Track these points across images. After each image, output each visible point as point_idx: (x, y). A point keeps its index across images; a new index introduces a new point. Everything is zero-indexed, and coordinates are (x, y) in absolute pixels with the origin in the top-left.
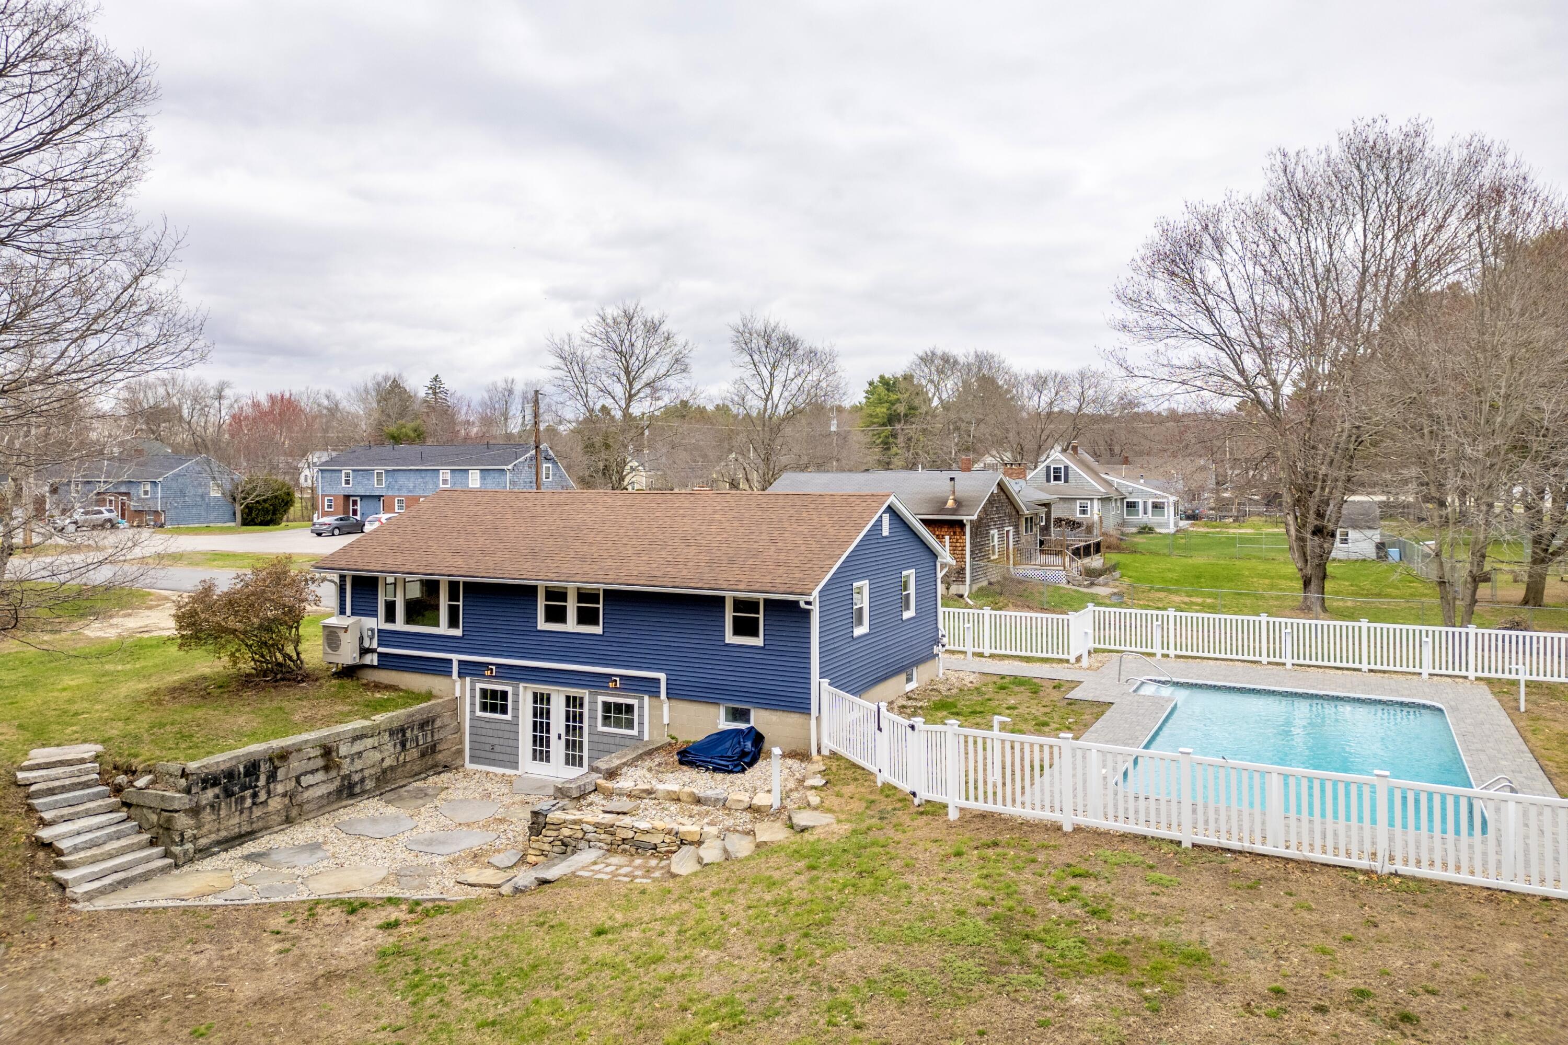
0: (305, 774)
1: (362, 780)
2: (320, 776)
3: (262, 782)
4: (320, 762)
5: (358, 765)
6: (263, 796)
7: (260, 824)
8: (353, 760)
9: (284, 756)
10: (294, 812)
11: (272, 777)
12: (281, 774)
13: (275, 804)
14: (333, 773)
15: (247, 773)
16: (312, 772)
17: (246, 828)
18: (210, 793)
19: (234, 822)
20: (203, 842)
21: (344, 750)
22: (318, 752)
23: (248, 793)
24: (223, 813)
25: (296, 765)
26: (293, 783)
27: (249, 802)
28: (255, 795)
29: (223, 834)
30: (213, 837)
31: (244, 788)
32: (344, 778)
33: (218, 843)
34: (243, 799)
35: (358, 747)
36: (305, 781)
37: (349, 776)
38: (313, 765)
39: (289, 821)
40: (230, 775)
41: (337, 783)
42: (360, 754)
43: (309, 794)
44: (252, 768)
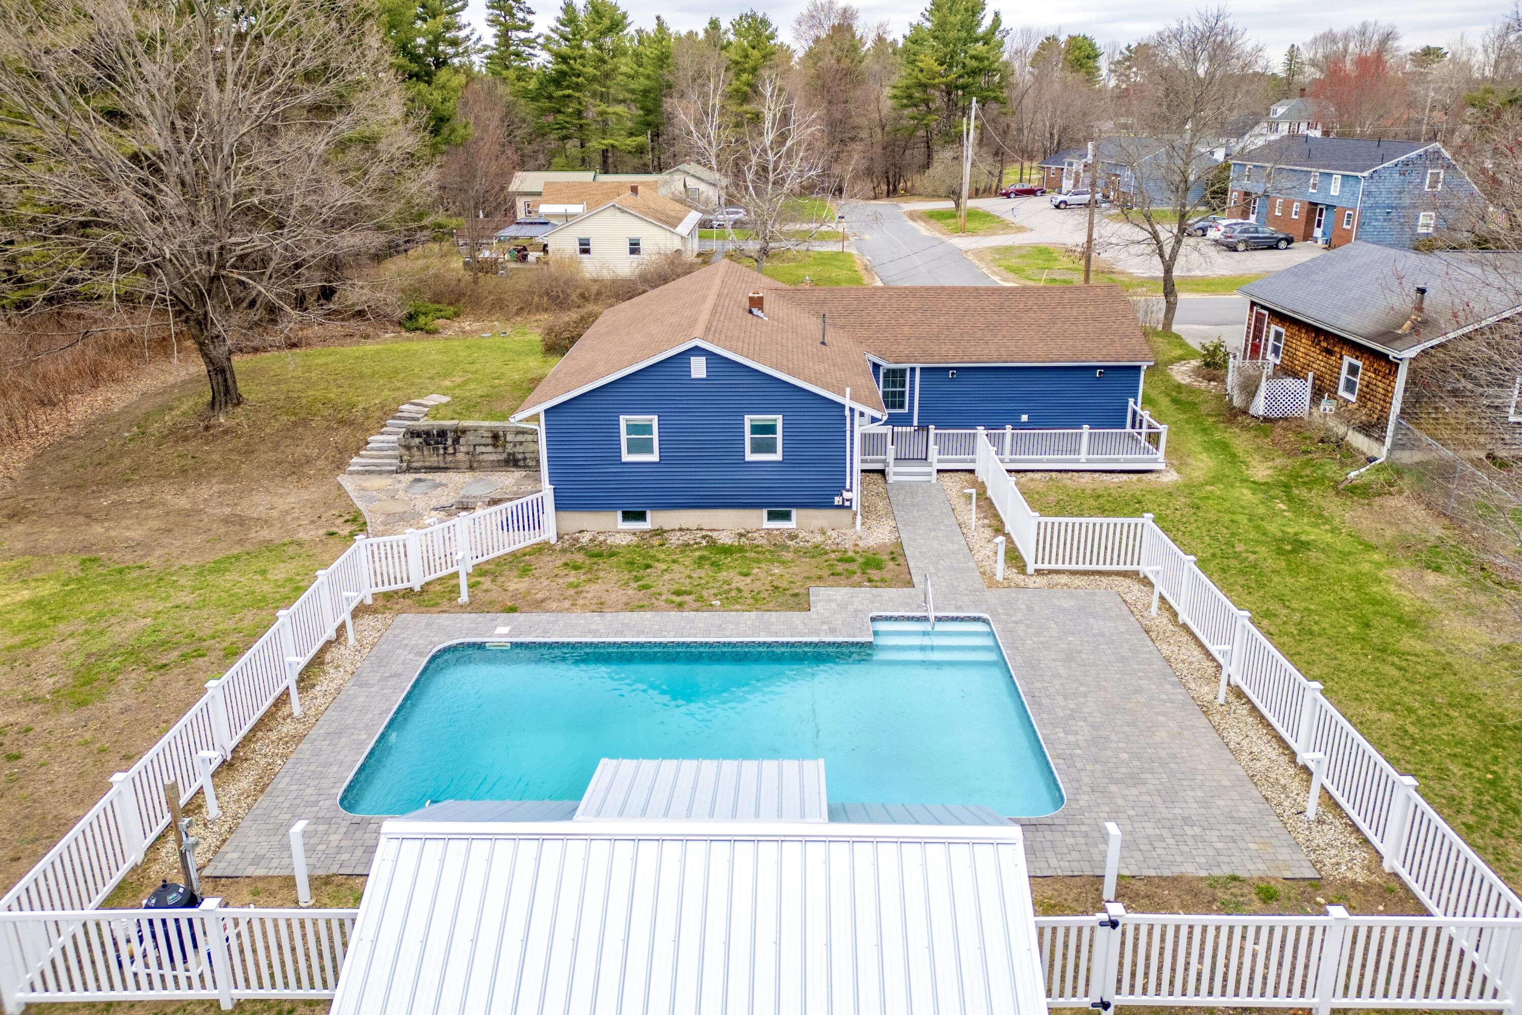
0: (480, 445)
1: (525, 459)
2: (490, 449)
3: (450, 442)
4: (490, 441)
5: (519, 449)
6: (451, 450)
7: (453, 465)
8: (515, 446)
9: (464, 431)
10: (475, 465)
11: (456, 441)
12: (462, 441)
13: (460, 456)
14: (500, 449)
15: (439, 435)
16: (485, 445)
17: (442, 465)
18: (417, 441)
19: (434, 460)
20: (414, 465)
21: (509, 438)
22: (490, 435)
23: (441, 446)
24: (426, 453)
25: (471, 438)
26: (472, 449)
27: (441, 451)
28: (445, 449)
29: (428, 464)
30: (421, 464)
31: (437, 443)
32: (509, 454)
33: (425, 468)
34: (438, 449)
35: (520, 438)
36: (479, 449)
37: (514, 454)
38: (484, 441)
39: (471, 468)
40: (428, 434)
41: (504, 456)
42: (521, 443)
43: (481, 457)
44: (442, 433)
